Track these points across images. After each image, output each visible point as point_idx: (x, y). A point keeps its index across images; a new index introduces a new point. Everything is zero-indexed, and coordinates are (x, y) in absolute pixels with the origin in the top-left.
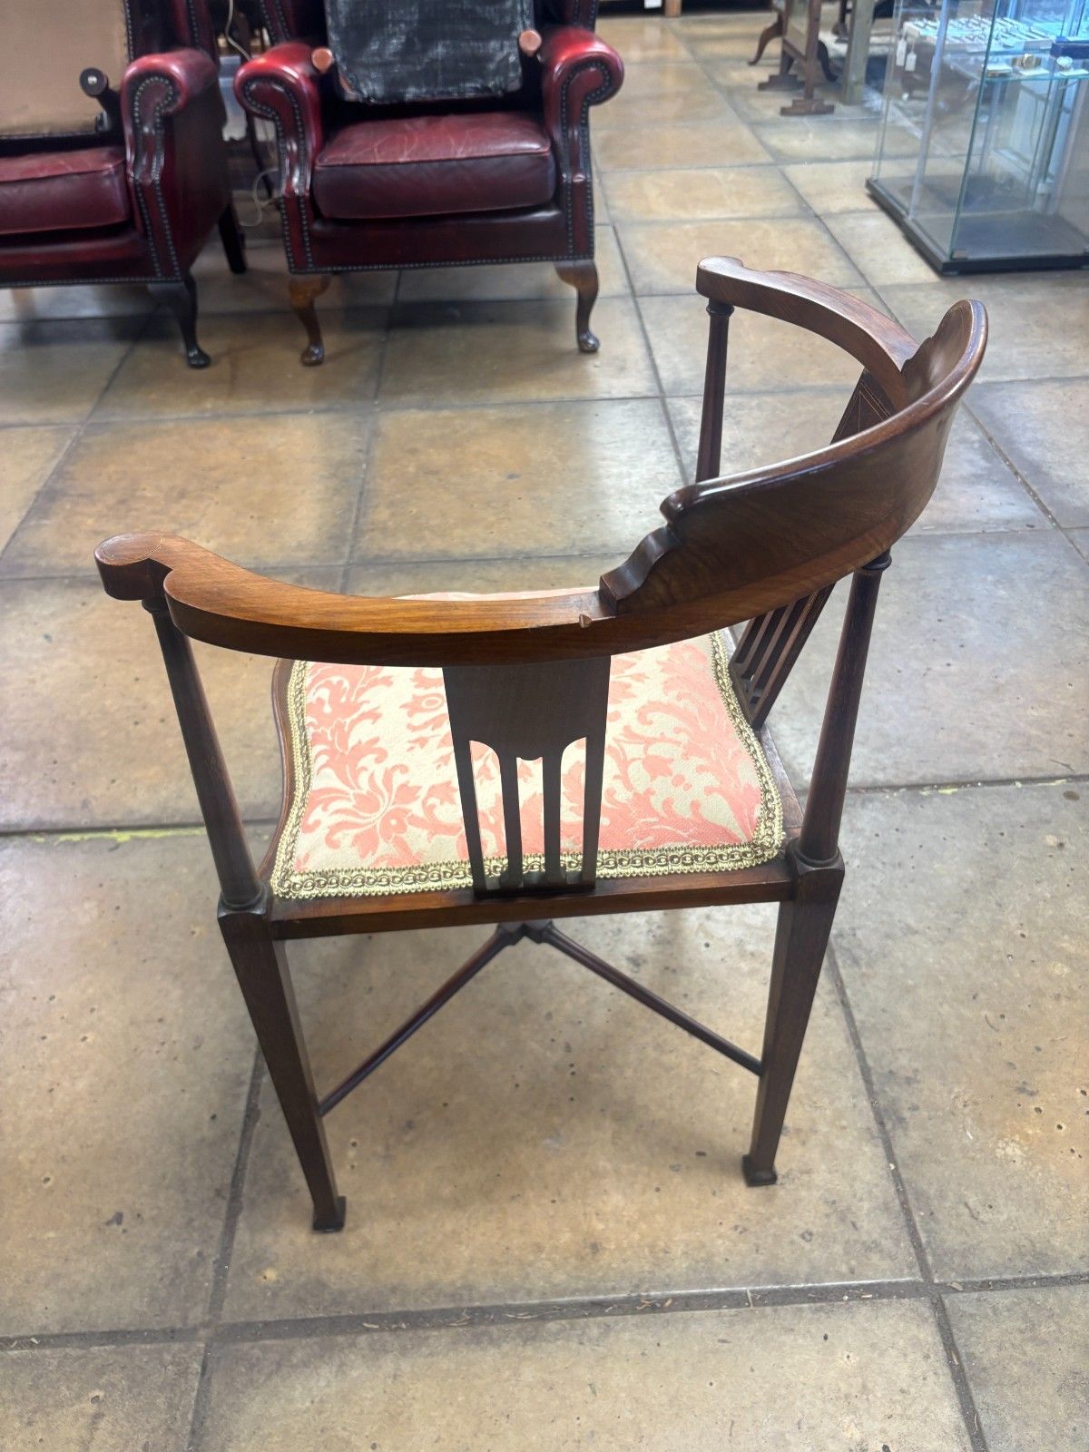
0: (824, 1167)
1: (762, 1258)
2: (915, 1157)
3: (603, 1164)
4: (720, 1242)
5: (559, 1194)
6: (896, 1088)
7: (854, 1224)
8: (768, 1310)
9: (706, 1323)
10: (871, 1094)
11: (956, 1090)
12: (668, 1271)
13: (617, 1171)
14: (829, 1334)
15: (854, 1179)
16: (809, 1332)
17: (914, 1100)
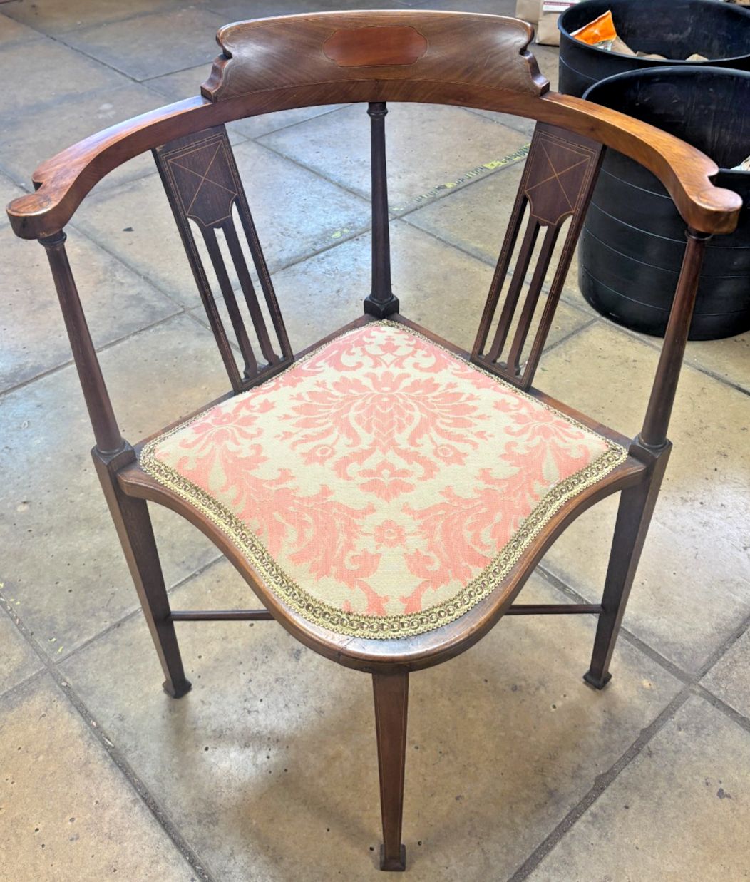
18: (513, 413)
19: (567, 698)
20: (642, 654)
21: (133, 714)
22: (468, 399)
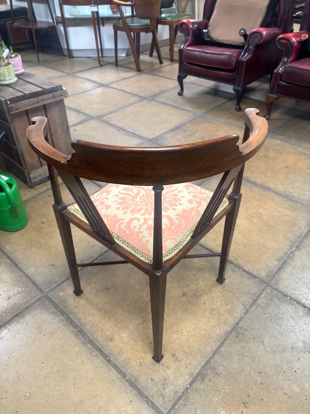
0: (173, 371)
1: (138, 374)
2: (197, 390)
3: (131, 327)
4: (134, 362)
5: (117, 324)
6: (211, 372)
7: (165, 388)
8: (127, 384)
9: (114, 374)
10: (203, 367)
11: (226, 387)
12: (119, 357)
13: (131, 330)
14: (133, 402)
15: (176, 380)
16: (130, 396)
17: (212, 379)
18: (104, 205)
19: (90, 287)
20: (58, 304)
21: (231, 272)
22: (120, 208)
